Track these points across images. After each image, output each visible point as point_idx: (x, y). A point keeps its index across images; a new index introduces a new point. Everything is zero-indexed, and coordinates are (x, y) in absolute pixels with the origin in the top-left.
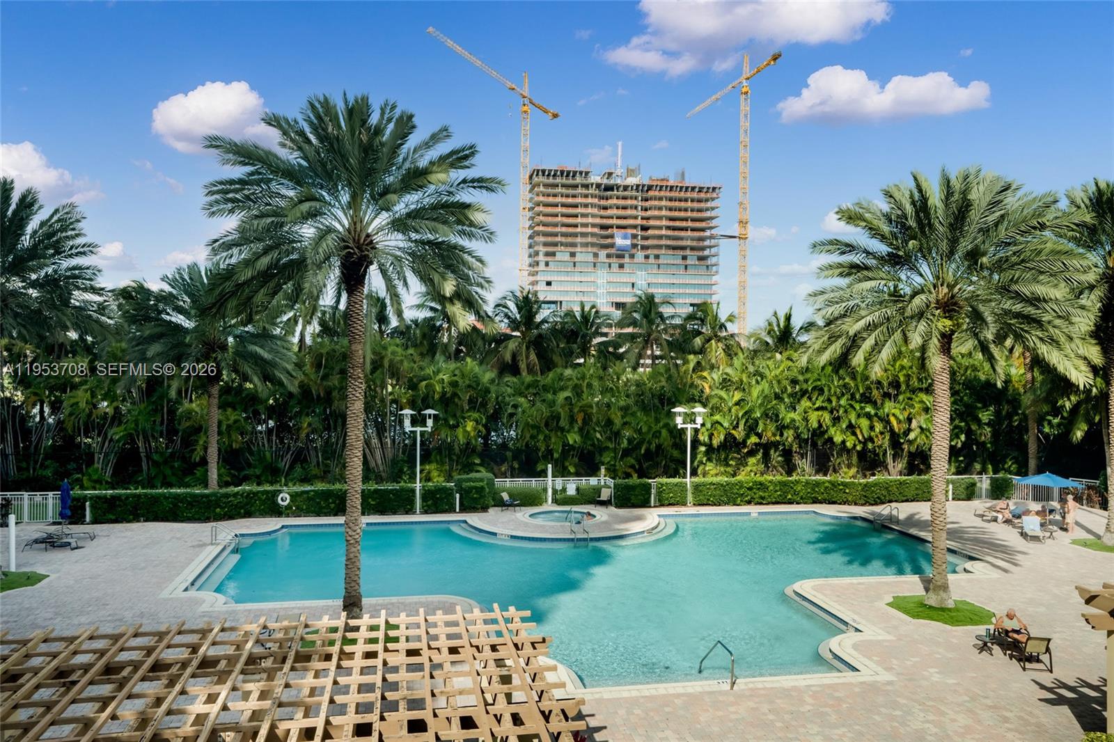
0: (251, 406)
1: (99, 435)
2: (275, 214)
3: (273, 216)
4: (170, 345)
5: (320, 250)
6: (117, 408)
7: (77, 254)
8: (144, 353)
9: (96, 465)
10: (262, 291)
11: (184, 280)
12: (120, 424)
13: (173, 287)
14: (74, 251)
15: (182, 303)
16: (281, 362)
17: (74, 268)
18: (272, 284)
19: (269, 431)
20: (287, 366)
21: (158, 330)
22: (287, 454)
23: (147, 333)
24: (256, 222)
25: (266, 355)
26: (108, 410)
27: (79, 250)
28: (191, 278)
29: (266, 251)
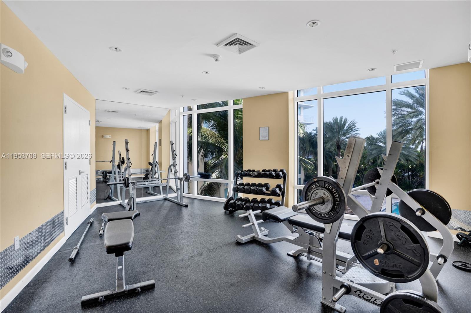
0: (402, 168)
1: (361, 173)
2: (403, 117)
3: (402, 118)
4: (378, 151)
5: (418, 125)
6: (365, 167)
7: (356, 131)
8: (371, 153)
9: (360, 180)
10: (399, 137)
11: (382, 134)
12: (366, 170)
13: (379, 136)
14: (355, 130)
15: (381, 140)
16: (411, 155)
17: (355, 134)
18: (402, 135)
19: (409, 176)
20: (414, 156)
21: (375, 147)
22: (416, 183)
23: (372, 148)
24: (398, 120)
25: (406, 153)
26: (363, 167)
27: (356, 130)
28: (384, 133)
29: (401, 127)
